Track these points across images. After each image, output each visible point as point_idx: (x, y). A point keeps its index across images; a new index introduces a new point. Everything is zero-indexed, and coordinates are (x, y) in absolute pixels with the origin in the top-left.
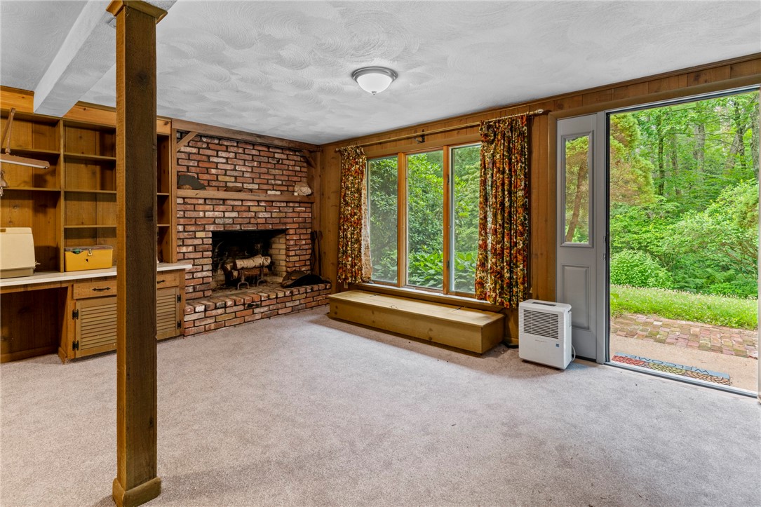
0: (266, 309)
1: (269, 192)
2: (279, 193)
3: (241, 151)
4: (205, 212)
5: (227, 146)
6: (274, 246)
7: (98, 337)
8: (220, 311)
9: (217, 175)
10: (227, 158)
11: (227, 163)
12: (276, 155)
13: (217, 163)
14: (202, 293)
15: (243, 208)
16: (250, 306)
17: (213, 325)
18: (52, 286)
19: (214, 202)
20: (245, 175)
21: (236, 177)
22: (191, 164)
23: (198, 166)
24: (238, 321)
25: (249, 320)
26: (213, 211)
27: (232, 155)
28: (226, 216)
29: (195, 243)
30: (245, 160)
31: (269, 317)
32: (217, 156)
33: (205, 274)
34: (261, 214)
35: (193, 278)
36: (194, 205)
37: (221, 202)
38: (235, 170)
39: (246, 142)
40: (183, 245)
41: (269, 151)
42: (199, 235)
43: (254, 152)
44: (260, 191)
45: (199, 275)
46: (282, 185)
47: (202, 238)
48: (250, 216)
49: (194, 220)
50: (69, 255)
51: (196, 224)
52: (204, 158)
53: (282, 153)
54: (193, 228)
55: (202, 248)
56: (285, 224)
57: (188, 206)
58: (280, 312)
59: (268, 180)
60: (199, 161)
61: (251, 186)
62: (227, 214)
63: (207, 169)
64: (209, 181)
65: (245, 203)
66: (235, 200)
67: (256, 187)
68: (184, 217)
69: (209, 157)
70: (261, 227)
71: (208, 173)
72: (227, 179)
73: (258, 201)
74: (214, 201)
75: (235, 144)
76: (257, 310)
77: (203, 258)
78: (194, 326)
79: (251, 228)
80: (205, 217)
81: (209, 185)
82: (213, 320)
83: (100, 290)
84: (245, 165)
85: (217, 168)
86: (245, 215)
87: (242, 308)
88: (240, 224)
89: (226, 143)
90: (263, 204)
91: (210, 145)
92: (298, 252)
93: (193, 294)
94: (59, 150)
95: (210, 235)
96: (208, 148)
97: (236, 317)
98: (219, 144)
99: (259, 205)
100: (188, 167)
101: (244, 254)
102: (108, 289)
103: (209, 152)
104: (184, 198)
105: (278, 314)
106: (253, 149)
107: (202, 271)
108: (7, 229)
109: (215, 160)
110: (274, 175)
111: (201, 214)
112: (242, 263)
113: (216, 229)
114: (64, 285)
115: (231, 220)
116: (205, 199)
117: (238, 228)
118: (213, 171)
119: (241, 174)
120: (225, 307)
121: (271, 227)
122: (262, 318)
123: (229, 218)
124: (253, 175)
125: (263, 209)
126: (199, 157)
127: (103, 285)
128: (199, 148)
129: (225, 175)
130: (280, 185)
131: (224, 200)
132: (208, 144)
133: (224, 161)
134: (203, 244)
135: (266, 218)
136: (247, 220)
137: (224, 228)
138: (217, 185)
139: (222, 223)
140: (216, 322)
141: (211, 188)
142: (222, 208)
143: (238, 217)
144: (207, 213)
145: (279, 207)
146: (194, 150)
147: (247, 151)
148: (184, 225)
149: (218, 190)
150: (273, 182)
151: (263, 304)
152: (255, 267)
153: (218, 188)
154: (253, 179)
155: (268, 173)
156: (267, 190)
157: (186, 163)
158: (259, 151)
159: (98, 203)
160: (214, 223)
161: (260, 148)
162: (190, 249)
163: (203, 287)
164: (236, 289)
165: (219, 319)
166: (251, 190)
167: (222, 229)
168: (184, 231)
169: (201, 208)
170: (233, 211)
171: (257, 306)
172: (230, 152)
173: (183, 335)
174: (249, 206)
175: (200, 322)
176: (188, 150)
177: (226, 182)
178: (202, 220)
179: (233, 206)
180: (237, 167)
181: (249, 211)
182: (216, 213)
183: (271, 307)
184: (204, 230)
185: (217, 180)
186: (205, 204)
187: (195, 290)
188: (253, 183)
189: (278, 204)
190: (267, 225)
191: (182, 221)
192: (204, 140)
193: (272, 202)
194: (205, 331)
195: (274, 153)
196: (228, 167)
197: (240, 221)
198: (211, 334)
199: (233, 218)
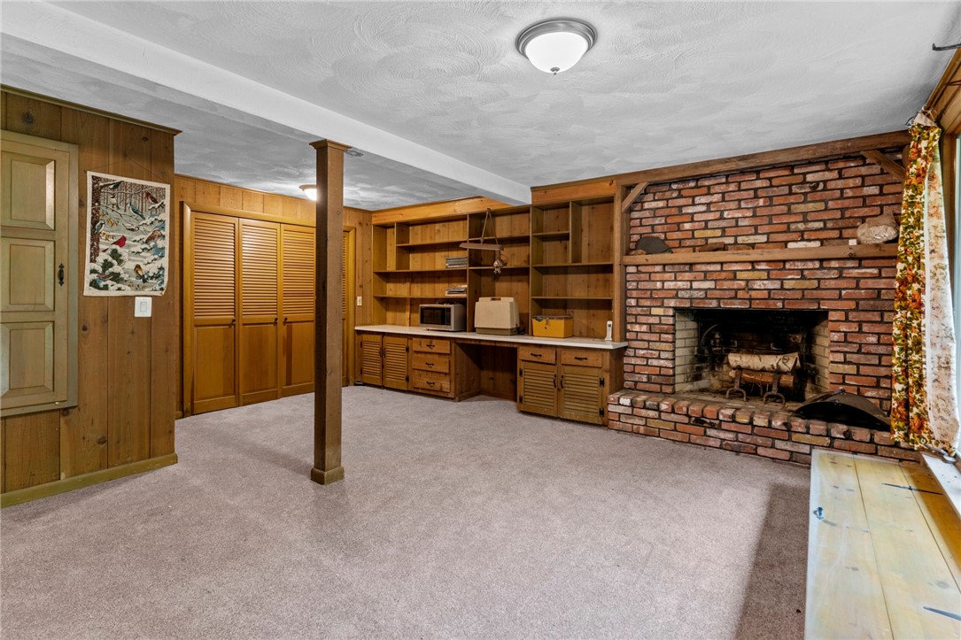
0: (730, 436)
1: (791, 245)
2: (818, 244)
3: (732, 187)
4: (663, 282)
5: (709, 187)
8: (652, 414)
9: (693, 231)
10: (708, 204)
11: (708, 211)
12: (810, 178)
13: (692, 214)
14: (659, 386)
15: (724, 275)
16: (699, 421)
17: (642, 428)
18: (506, 345)
19: (676, 268)
20: (740, 223)
21: (723, 229)
22: (657, 222)
23: (666, 223)
24: (679, 437)
25: (698, 442)
26: (675, 280)
27: (716, 198)
28: (694, 287)
29: (650, 322)
30: (739, 201)
31: (738, 453)
32: (694, 204)
33: (662, 363)
34: (759, 283)
35: (647, 365)
36: (650, 273)
37: (687, 268)
38: (722, 218)
39: (743, 172)
40: (636, 323)
41: (793, 174)
42: (655, 311)
43: (759, 184)
44: (771, 245)
45: (655, 362)
46: (825, 228)
47: (660, 316)
48: (736, 287)
49: (649, 292)
51: (651, 298)
52: (674, 211)
53: (828, 170)
54: (648, 303)
55: (660, 329)
56: (818, 300)
57: (642, 275)
58: (761, 451)
59: (788, 224)
60: (667, 216)
61: (751, 240)
62: (695, 285)
63: (678, 224)
64: (680, 240)
65: (726, 267)
66: (709, 263)
67: (763, 239)
68: (637, 289)
69: (680, 208)
70: (757, 305)
71: (679, 230)
72: (708, 233)
73: (752, 263)
74: (676, 266)
75: (724, 180)
76: (711, 432)
77: (660, 341)
78: (619, 421)
79: (737, 305)
80: (663, 289)
81: (680, 246)
82: (643, 422)
83: (535, 355)
84: (739, 208)
85: (692, 221)
86: (726, 285)
87: (686, 420)
88: (719, 299)
89: (707, 183)
90: (763, 266)
91: (683, 193)
92: (854, 358)
93: (648, 385)
95: (671, 312)
96: (680, 196)
97: (675, 430)
98: (697, 187)
99: (754, 269)
100: (653, 226)
101: (770, 349)
103: (681, 202)
104: (637, 266)
105: (756, 454)
106: (758, 179)
107: (659, 358)
108: (502, 298)
109: (690, 210)
110: (805, 214)
111: (659, 285)
112: (738, 359)
113: (678, 305)
114: (515, 346)
115: (702, 293)
116: (664, 265)
117: (714, 304)
118: (687, 226)
119: (733, 223)
120: (658, 409)
121: (780, 305)
122: (721, 448)
123: (700, 289)
124: (756, 221)
125: (764, 275)
126: (667, 212)
128: (667, 200)
129: (706, 228)
130: (820, 229)
131: (691, 265)
132: (680, 190)
133: (704, 208)
134: (660, 324)
135: (770, 290)
136: (732, 294)
137: (691, 303)
138: (692, 244)
139: (687, 296)
140: (646, 425)
141: (684, 250)
142: (687, 276)
143: (715, 289)
144: (666, 284)
145: (802, 270)
146: (661, 204)
147: (744, 186)
148: (638, 299)
149: (694, 251)
150: (801, 226)
151: (724, 426)
152: (763, 370)
153: (694, 248)
154: (756, 227)
155: (789, 212)
156: (786, 243)
157: (650, 222)
158: (770, 179)
159: (569, 276)
160: (676, 297)
161: (772, 174)
162: (644, 328)
163: (659, 380)
164: (725, 398)
165: (652, 423)
166: (753, 246)
167: (688, 305)
168: (638, 306)
169: (658, 277)
170: (705, 279)
171: (712, 426)
172: (713, 194)
173: (605, 425)
174: (735, 272)
175: (626, 418)
176: (654, 205)
177: (706, 239)
178: (660, 292)
179: (705, 272)
180: (726, 213)
181: (735, 278)
182: (680, 283)
183: (740, 436)
184: (662, 306)
185: (693, 237)
186: (664, 271)
187: (649, 381)
188: (756, 233)
189: (800, 265)
190: (771, 302)
191: (635, 294)
192: (674, 186)
193: (784, 262)
194: (632, 432)
195: (804, 174)
196: (711, 216)
197: (718, 294)
198: (639, 440)
199: (706, 290)
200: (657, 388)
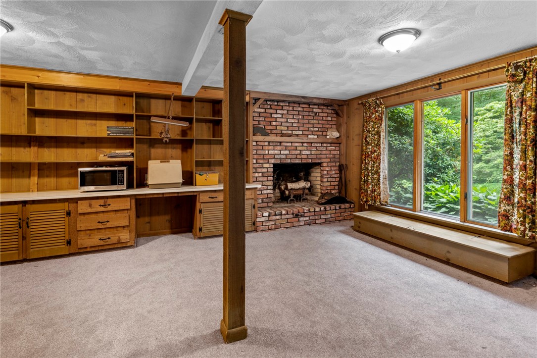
0: (307, 218)
1: (310, 136)
2: (316, 137)
3: (291, 108)
4: (269, 150)
5: (282, 106)
6: (312, 174)
7: (211, 226)
8: (278, 217)
9: (276, 126)
10: (282, 114)
11: (282, 118)
12: (315, 110)
13: (276, 118)
14: (266, 204)
15: (293, 148)
16: (297, 216)
17: (273, 226)
18: (190, 194)
19: (274, 144)
20: (294, 125)
21: (288, 127)
22: (261, 120)
23: (265, 121)
24: (289, 225)
25: (296, 225)
26: (274, 150)
27: (285, 112)
28: (282, 153)
29: (263, 171)
30: (293, 115)
31: (309, 225)
32: (276, 113)
33: (268, 191)
34: (304, 151)
35: (262, 194)
36: (263, 146)
37: (279, 144)
38: (287, 122)
39: (294, 103)
40: (256, 172)
41: (309, 108)
42: (265, 165)
43: (300, 109)
44: (304, 136)
45: (265, 192)
46: (318, 131)
47: (267, 168)
48: (297, 153)
49: (262, 156)
50: (197, 176)
51: (263, 159)
52: (268, 115)
53: (319, 108)
54: (261, 161)
55: (268, 174)
56: (321, 159)
57: (259, 147)
58: (317, 221)
59: (309, 127)
60: (265, 117)
61: (297, 133)
62: (282, 152)
63: (270, 122)
64: (271, 130)
65: (294, 144)
66: (287, 142)
67: (301, 133)
68: (257, 154)
69: (271, 114)
70: (304, 161)
71: (270, 125)
72: (282, 128)
73: (302, 143)
74: (274, 143)
75: (288, 104)
76: (301, 219)
77: (267, 181)
78: (263, 226)
79: (297, 161)
80: (269, 154)
81: (271, 133)
82: (273, 223)
83: (212, 198)
84: (293, 118)
85: (276, 121)
86: (294, 152)
87: (292, 216)
88: (291, 159)
89: (281, 104)
90: (305, 145)
91: (272, 106)
92: (329, 179)
93: (262, 204)
94: (193, 116)
95: (272, 166)
96: (271, 108)
97: (288, 222)
98: (277, 105)
99: (302, 146)
100: (259, 121)
101: (292, 180)
102: (216, 197)
103: (271, 111)
104: (257, 142)
105: (315, 223)
106: (299, 107)
107: (267, 189)
109: (275, 116)
110: (313, 124)
111: (267, 152)
112: (291, 185)
113: (275, 162)
114: (195, 194)
115: (285, 156)
116: (269, 142)
117: (289, 161)
118: (274, 123)
119: (291, 124)
120: (281, 215)
121: (310, 161)
122: (304, 225)
123: (284, 154)
124: (299, 125)
125: (306, 148)
126: (265, 115)
127: (214, 195)
128: (265, 109)
129: (281, 125)
131: (280, 142)
132: (271, 105)
133: (280, 116)
134: (268, 172)
135: (307, 155)
136: (295, 156)
137: (280, 161)
138: (276, 132)
139: (279, 158)
140: (275, 224)
141: (273, 135)
142: (279, 148)
143: (289, 154)
144: (270, 151)
145: (316, 147)
146: (263, 110)
147: (295, 109)
148: (257, 159)
149: (277, 136)
150: (312, 129)
151: (306, 215)
152: (299, 189)
153: (277, 134)
154: (299, 127)
155: (309, 123)
156: (308, 135)
157: (258, 119)
158: (303, 108)
159: (211, 146)
160: (274, 158)
161: (303, 106)
162: (260, 175)
163: (267, 200)
164: (288, 203)
165: (278, 222)
166: (297, 135)
167: (279, 162)
168: (257, 163)
169: (266, 148)
170: (286, 150)
171: (302, 216)
172: (284, 110)
173: (256, 230)
174: (296, 147)
175: (266, 223)
176: (259, 110)
177: (282, 130)
178: (267, 156)
179: (286, 146)
180: (289, 120)
181: (296, 150)
182: (276, 151)
183: (311, 217)
184: (268, 163)
185: (276, 129)
186: (269, 145)
187: (262, 202)
188: (299, 130)
189: (316, 145)
190: (308, 159)
191: (255, 157)
192: (269, 103)
193: (312, 143)
194: (269, 229)
195: (313, 108)
196: (283, 120)
197: (290, 156)
198: (273, 232)
199: (286, 155)
200: (265, 205)
